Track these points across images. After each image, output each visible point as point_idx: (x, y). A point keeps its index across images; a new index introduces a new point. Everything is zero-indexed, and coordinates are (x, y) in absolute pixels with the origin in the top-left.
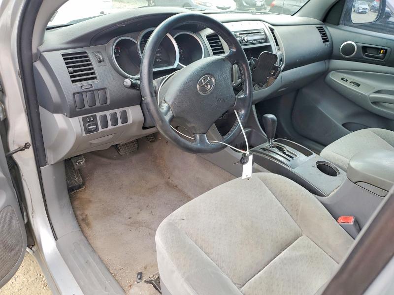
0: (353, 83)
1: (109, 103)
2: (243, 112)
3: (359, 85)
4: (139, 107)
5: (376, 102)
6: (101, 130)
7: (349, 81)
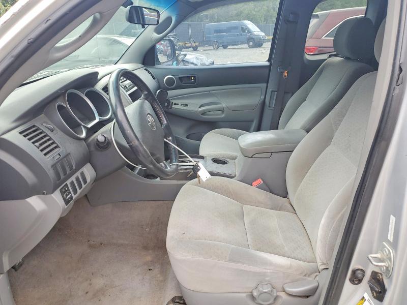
0: (183, 105)
1: (74, 167)
2: (170, 138)
3: (187, 105)
4: (89, 164)
5: (204, 113)
6: (74, 197)
7: (180, 104)
